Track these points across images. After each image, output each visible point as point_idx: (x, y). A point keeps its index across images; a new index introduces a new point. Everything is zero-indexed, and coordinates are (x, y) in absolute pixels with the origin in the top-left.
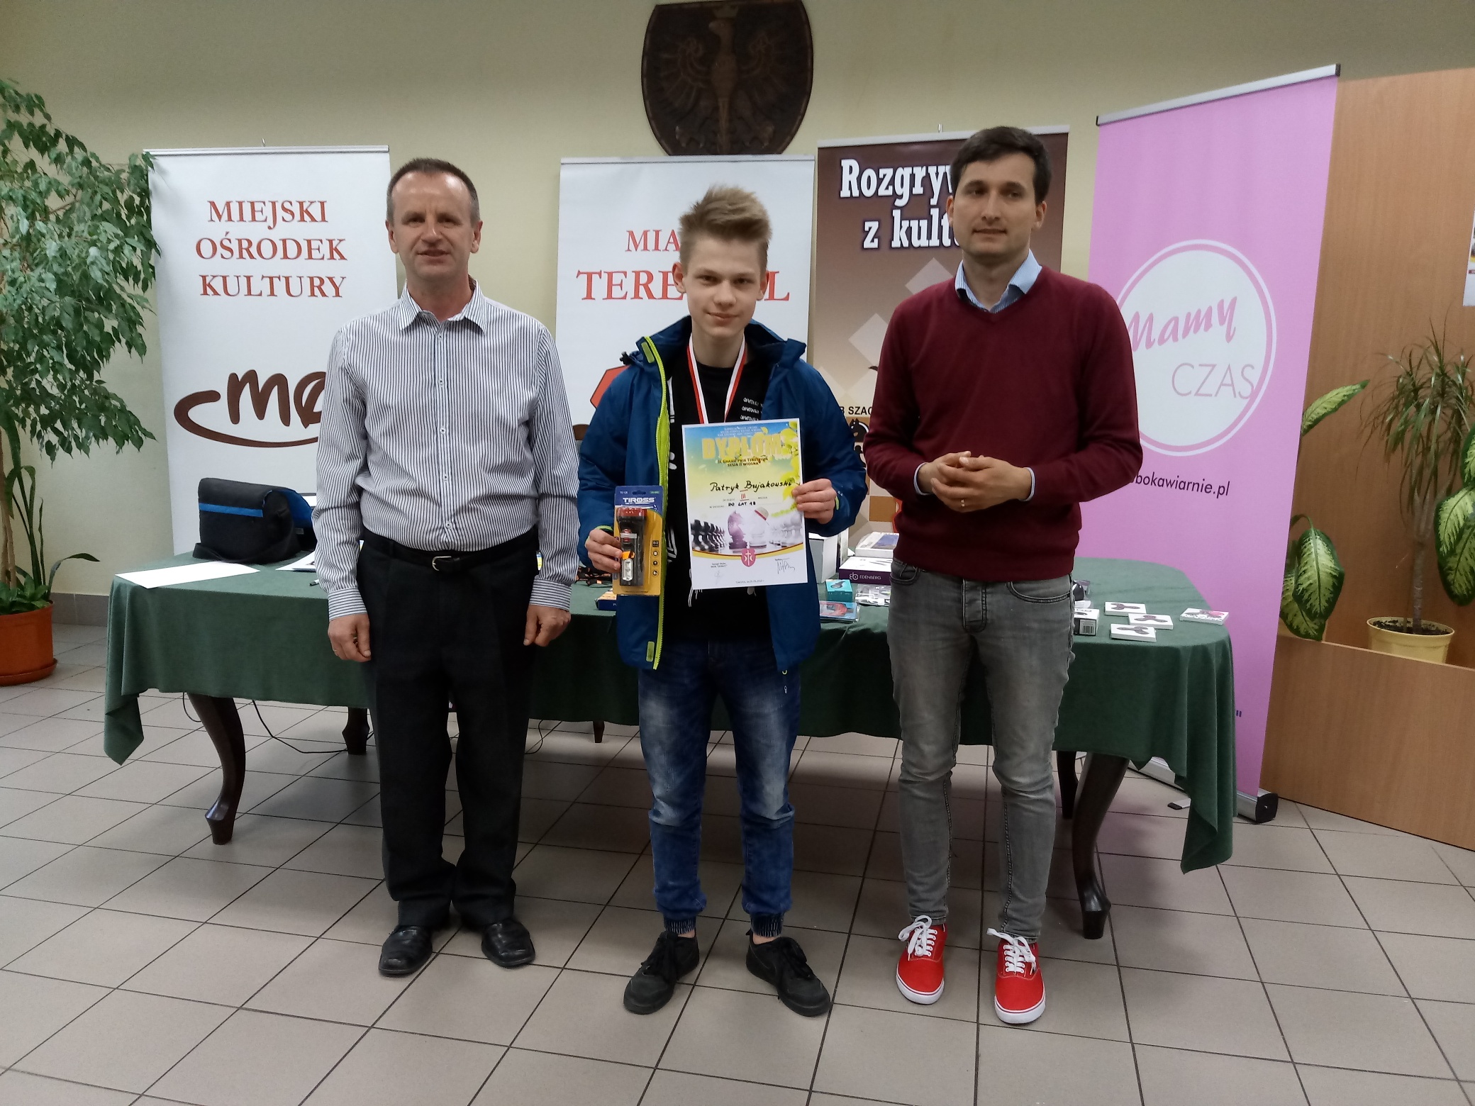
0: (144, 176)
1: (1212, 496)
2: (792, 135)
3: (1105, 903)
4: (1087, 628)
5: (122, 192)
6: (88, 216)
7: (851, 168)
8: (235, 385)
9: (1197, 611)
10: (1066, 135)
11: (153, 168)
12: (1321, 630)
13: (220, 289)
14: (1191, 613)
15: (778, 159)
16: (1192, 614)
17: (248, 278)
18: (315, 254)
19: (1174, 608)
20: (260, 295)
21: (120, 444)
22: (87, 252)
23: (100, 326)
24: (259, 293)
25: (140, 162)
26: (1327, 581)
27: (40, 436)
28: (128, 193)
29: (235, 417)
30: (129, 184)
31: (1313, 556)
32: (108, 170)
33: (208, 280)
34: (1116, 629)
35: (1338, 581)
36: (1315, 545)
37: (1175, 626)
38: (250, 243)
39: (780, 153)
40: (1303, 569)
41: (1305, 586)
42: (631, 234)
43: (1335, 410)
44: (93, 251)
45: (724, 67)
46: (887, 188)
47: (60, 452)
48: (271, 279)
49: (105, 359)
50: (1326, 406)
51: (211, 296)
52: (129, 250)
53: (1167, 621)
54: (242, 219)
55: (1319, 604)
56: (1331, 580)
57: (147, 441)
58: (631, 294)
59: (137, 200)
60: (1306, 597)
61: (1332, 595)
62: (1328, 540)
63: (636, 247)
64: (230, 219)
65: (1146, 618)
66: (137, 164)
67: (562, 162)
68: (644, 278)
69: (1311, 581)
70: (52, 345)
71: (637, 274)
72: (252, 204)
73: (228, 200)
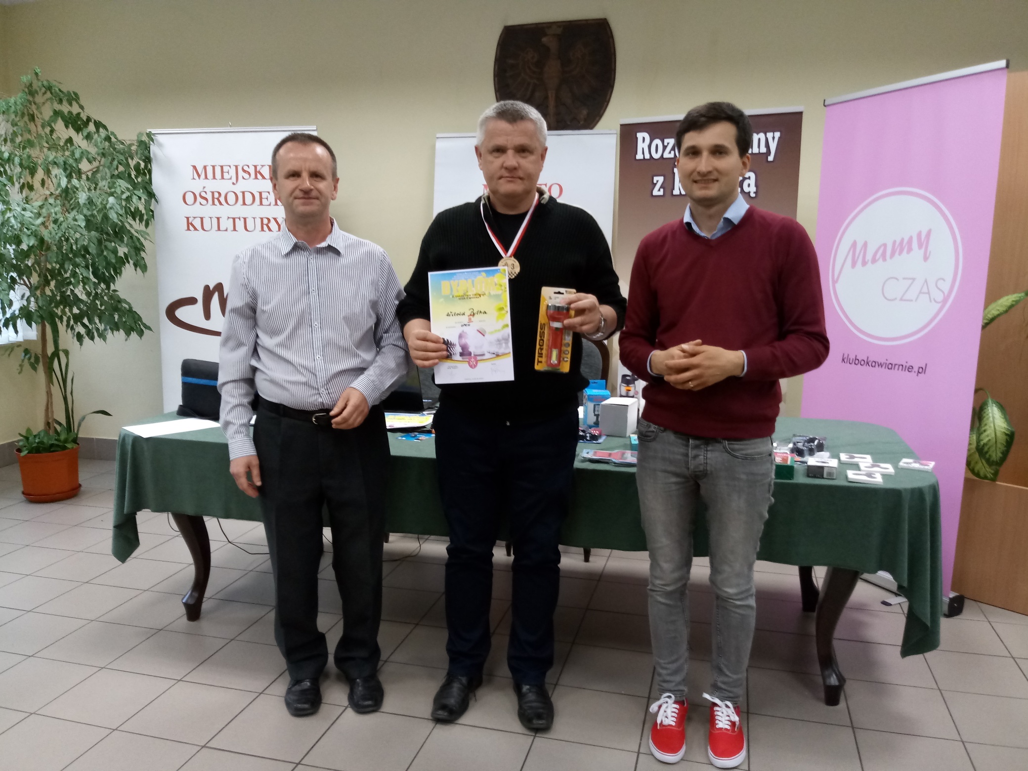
0: (147, 148)
1: (913, 374)
2: (600, 116)
3: (842, 680)
4: (830, 474)
5: (132, 159)
6: (109, 175)
7: (644, 138)
8: (208, 293)
9: (910, 461)
10: (801, 113)
11: (153, 142)
12: (996, 474)
13: (198, 226)
14: (905, 462)
15: (592, 133)
16: (907, 463)
17: (218, 219)
18: (265, 202)
19: (894, 459)
20: (226, 230)
21: (128, 334)
22: (107, 201)
23: (115, 252)
24: (225, 229)
25: (145, 138)
26: (1002, 439)
27: (72, 328)
28: (136, 160)
29: (207, 316)
30: (137, 154)
31: (991, 419)
32: (123, 144)
33: (190, 220)
34: (851, 475)
35: (1010, 438)
36: (992, 411)
37: (896, 473)
38: (220, 194)
39: (592, 128)
40: (983, 429)
41: (985, 441)
43: (1006, 311)
44: (111, 200)
45: (553, 69)
46: (670, 153)
47: (86, 340)
48: (234, 219)
49: (118, 275)
50: (998, 308)
51: (192, 232)
52: (136, 199)
53: (890, 469)
54: (214, 178)
55: (996, 455)
56: (1005, 437)
57: (146, 331)
59: (142, 165)
60: (986, 449)
61: (1005, 449)
62: (1002, 408)
64: (206, 178)
65: (873, 466)
66: (143, 140)
67: (437, 136)
69: (989, 438)
70: (83, 265)
72: (222, 167)
73: (206, 165)
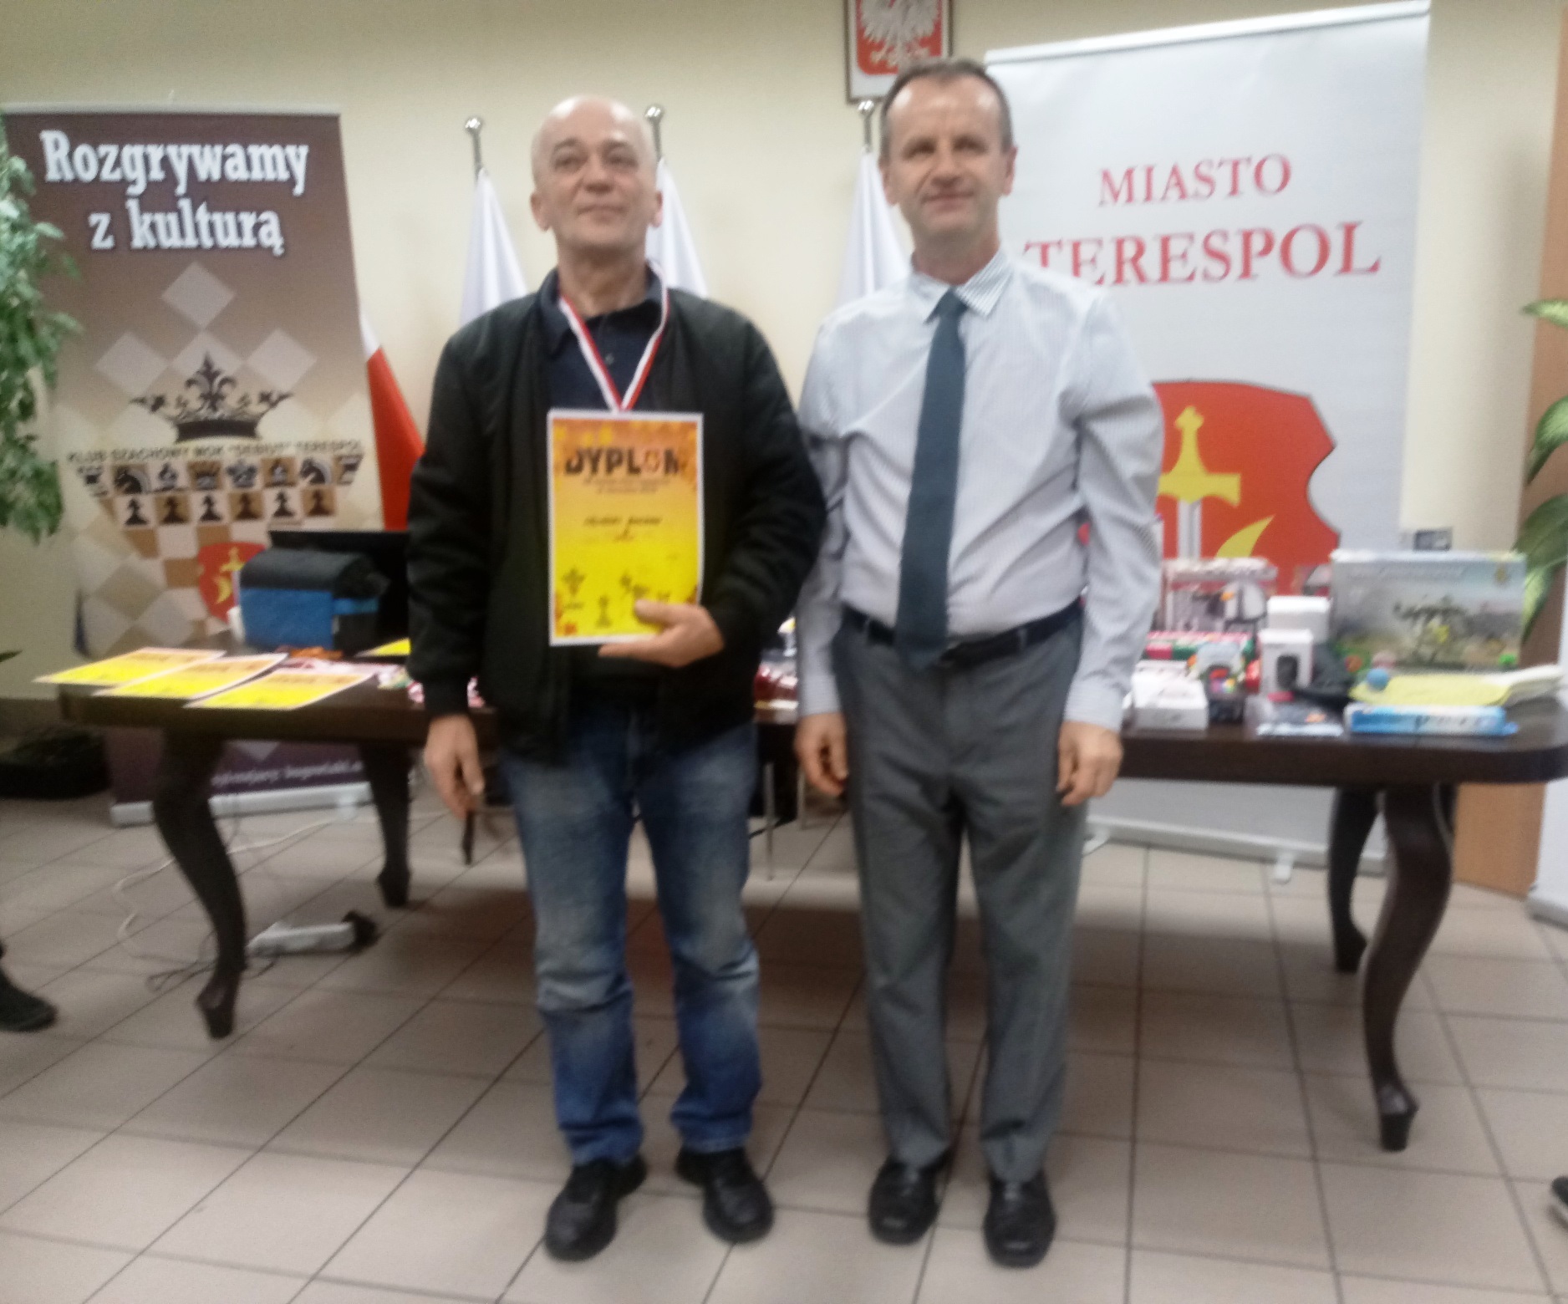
42: (1106, 176)
58: (1111, 276)
63: (1116, 196)
68: (1129, 250)
71: (1120, 244)
